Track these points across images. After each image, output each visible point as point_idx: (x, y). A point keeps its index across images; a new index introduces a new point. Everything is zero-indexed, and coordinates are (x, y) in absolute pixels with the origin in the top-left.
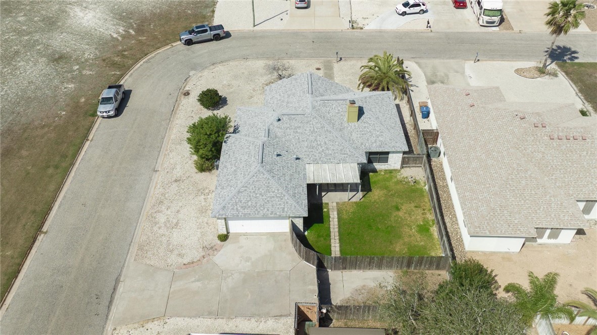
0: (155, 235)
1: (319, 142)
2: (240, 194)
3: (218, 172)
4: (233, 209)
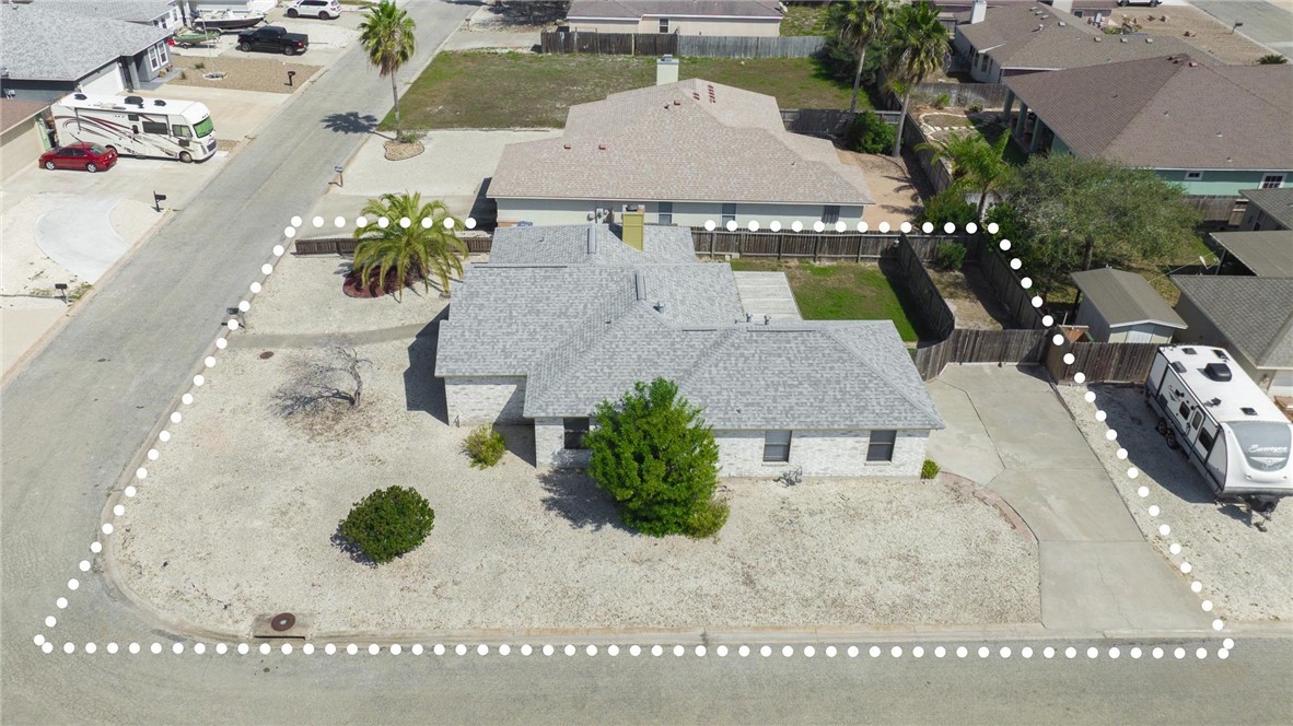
0: (949, 596)
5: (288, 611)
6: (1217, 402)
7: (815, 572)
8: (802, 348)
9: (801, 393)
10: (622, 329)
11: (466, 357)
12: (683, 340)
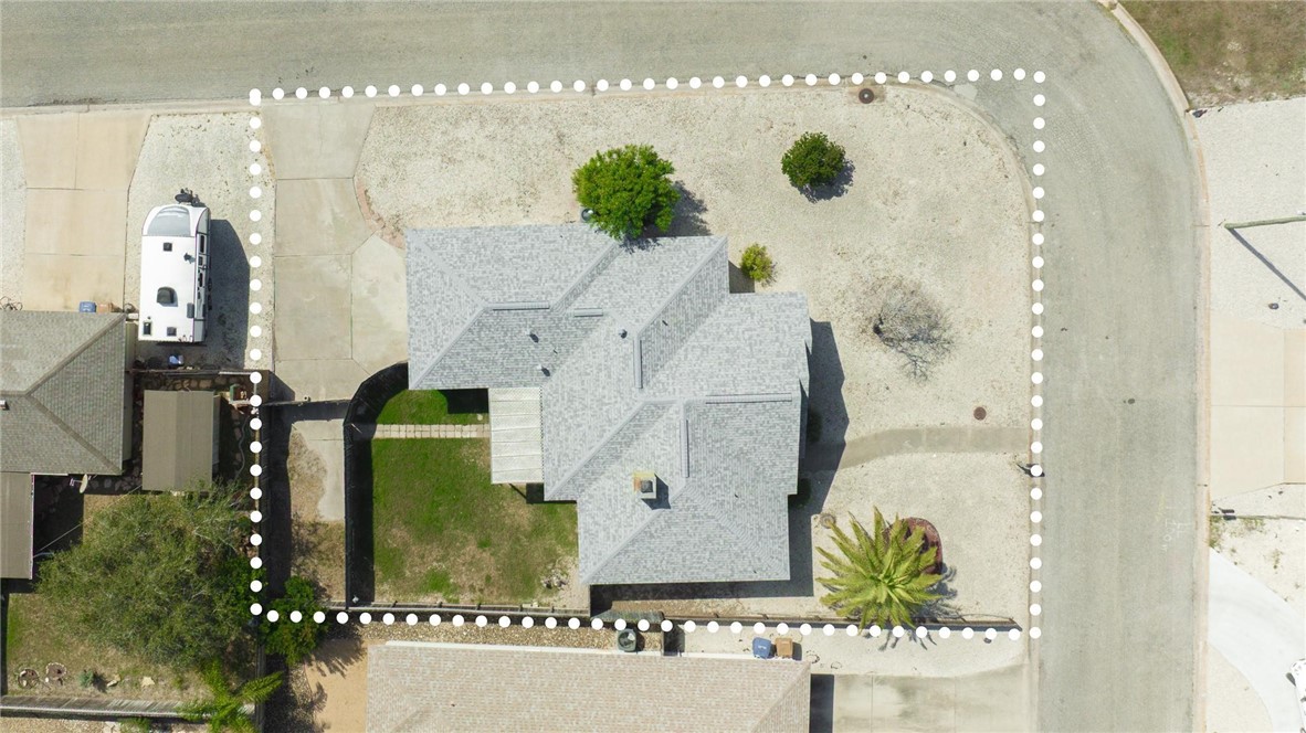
0: (430, 128)
1: (580, 413)
2: (440, 275)
3: (577, 216)
4: (418, 264)
5: (865, 105)
6: (187, 257)
7: (515, 146)
8: (505, 289)
9: (512, 252)
10: (653, 309)
11: (784, 308)
12: (602, 301)
